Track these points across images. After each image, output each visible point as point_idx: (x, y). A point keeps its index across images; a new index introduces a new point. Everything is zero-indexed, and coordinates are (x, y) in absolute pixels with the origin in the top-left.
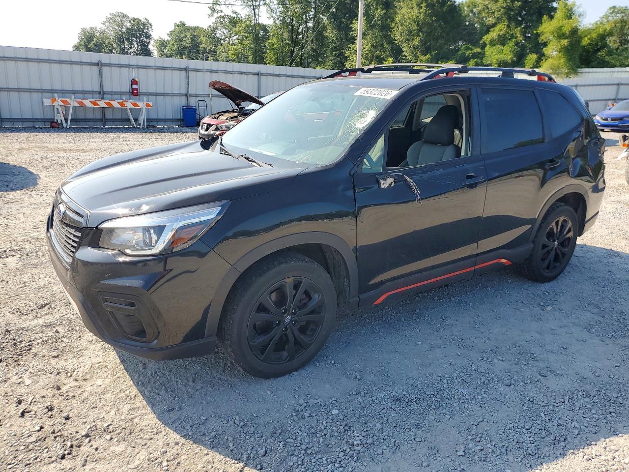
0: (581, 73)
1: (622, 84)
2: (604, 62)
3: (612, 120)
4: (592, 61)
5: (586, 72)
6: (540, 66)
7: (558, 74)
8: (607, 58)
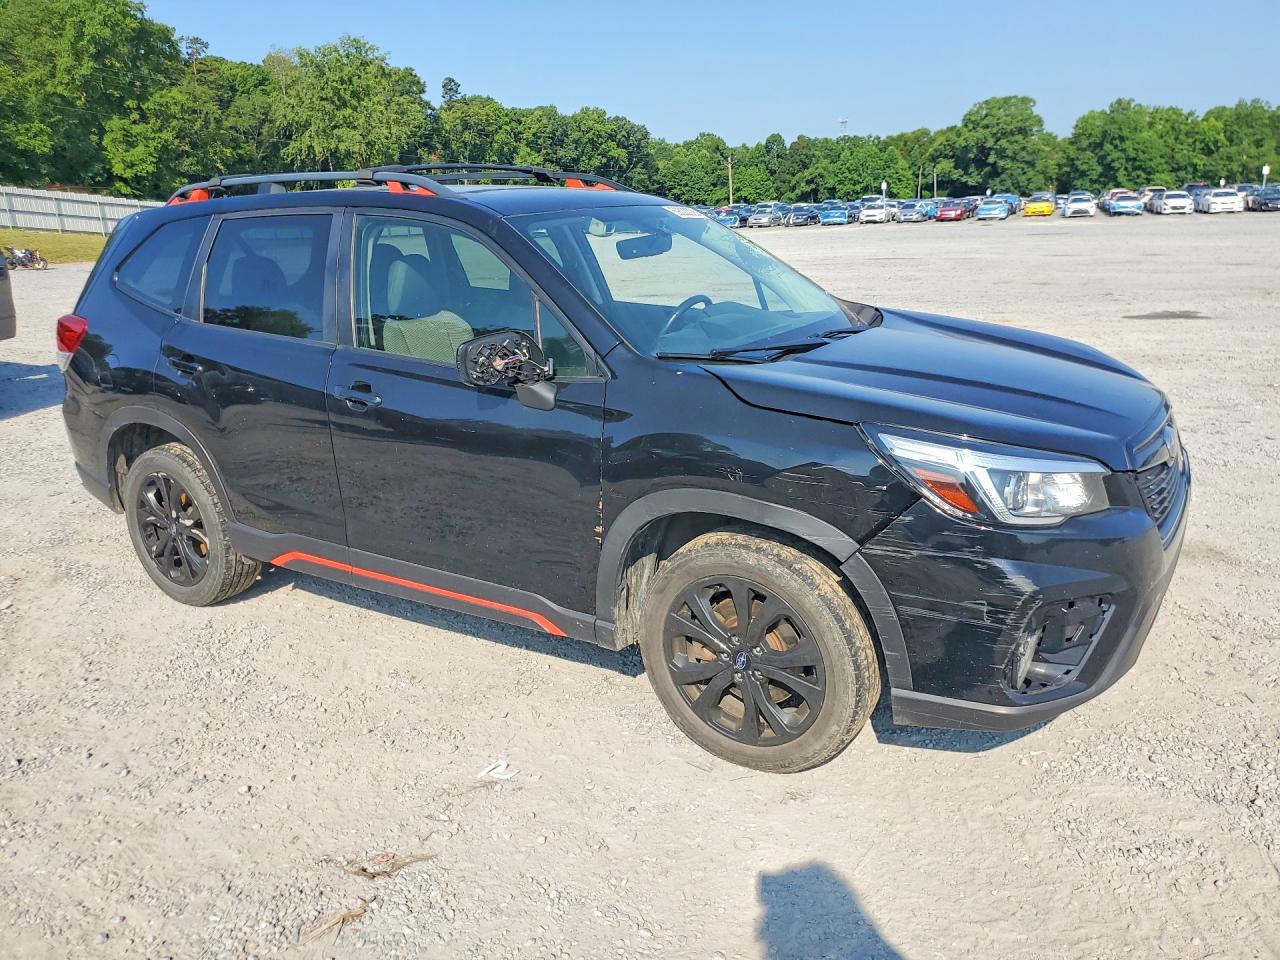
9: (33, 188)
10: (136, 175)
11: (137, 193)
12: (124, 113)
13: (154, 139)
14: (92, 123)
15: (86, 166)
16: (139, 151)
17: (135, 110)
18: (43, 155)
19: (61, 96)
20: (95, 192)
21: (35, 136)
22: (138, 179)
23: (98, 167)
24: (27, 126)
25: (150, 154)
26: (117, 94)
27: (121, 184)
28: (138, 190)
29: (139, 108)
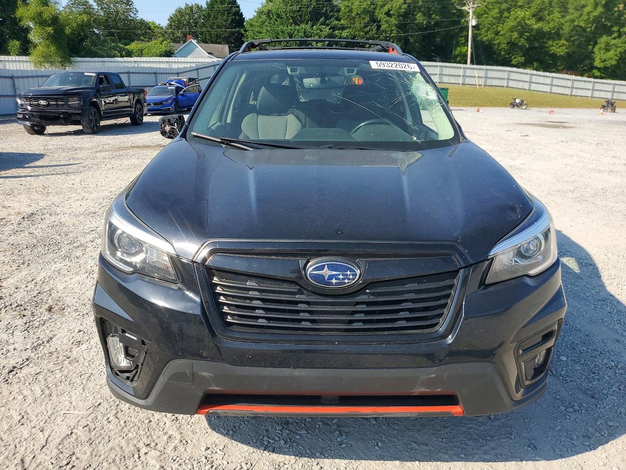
0: (75, 62)
1: (131, 73)
2: (92, 51)
3: (155, 104)
4: (81, 51)
5: (79, 62)
6: (30, 54)
7: (51, 62)
8: (93, 49)
9: (550, 72)
10: (605, 66)
11: (603, 75)
12: (610, 33)
13: (621, 47)
14: (592, 40)
15: (581, 61)
16: (611, 53)
17: (617, 32)
18: (562, 56)
19: (581, 27)
20: (582, 75)
21: (560, 46)
22: (606, 68)
23: (587, 62)
24: (557, 42)
25: (616, 55)
26: (609, 24)
27: (596, 70)
28: (604, 74)
29: (619, 31)
